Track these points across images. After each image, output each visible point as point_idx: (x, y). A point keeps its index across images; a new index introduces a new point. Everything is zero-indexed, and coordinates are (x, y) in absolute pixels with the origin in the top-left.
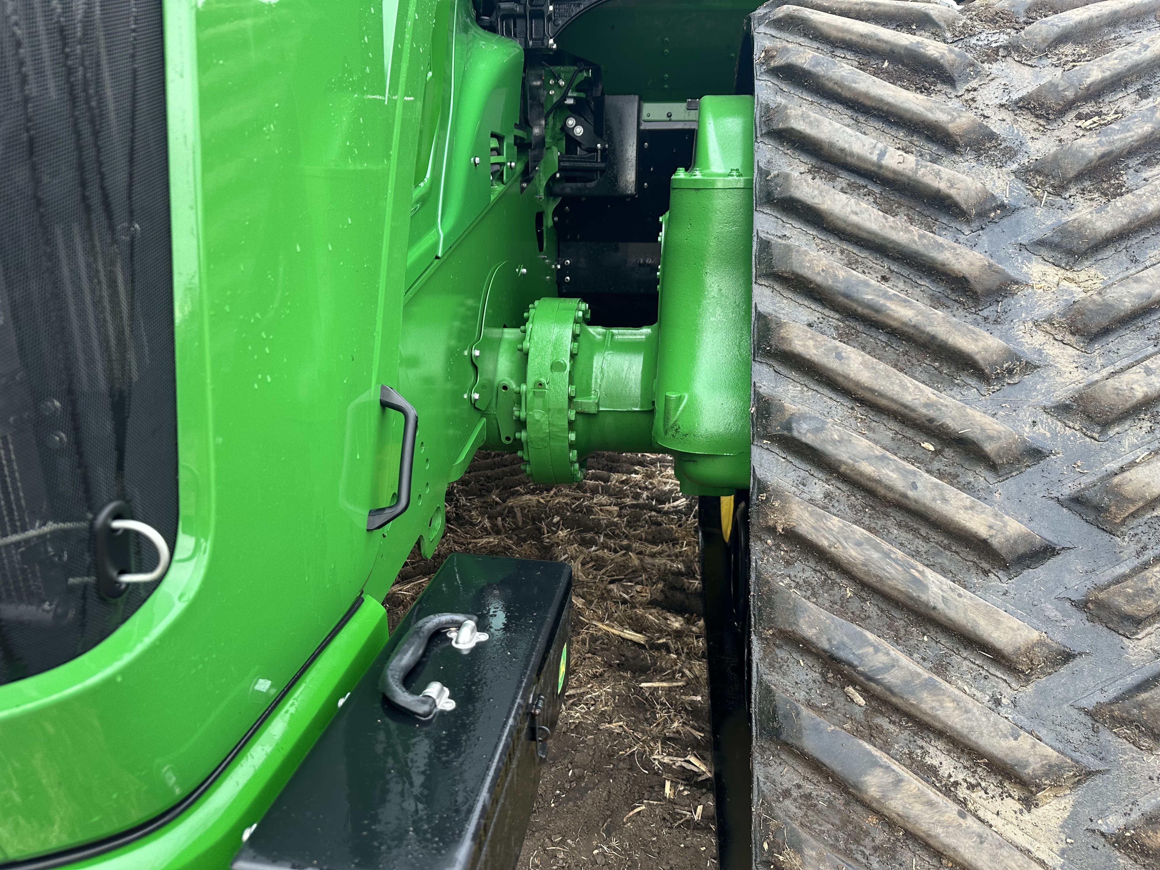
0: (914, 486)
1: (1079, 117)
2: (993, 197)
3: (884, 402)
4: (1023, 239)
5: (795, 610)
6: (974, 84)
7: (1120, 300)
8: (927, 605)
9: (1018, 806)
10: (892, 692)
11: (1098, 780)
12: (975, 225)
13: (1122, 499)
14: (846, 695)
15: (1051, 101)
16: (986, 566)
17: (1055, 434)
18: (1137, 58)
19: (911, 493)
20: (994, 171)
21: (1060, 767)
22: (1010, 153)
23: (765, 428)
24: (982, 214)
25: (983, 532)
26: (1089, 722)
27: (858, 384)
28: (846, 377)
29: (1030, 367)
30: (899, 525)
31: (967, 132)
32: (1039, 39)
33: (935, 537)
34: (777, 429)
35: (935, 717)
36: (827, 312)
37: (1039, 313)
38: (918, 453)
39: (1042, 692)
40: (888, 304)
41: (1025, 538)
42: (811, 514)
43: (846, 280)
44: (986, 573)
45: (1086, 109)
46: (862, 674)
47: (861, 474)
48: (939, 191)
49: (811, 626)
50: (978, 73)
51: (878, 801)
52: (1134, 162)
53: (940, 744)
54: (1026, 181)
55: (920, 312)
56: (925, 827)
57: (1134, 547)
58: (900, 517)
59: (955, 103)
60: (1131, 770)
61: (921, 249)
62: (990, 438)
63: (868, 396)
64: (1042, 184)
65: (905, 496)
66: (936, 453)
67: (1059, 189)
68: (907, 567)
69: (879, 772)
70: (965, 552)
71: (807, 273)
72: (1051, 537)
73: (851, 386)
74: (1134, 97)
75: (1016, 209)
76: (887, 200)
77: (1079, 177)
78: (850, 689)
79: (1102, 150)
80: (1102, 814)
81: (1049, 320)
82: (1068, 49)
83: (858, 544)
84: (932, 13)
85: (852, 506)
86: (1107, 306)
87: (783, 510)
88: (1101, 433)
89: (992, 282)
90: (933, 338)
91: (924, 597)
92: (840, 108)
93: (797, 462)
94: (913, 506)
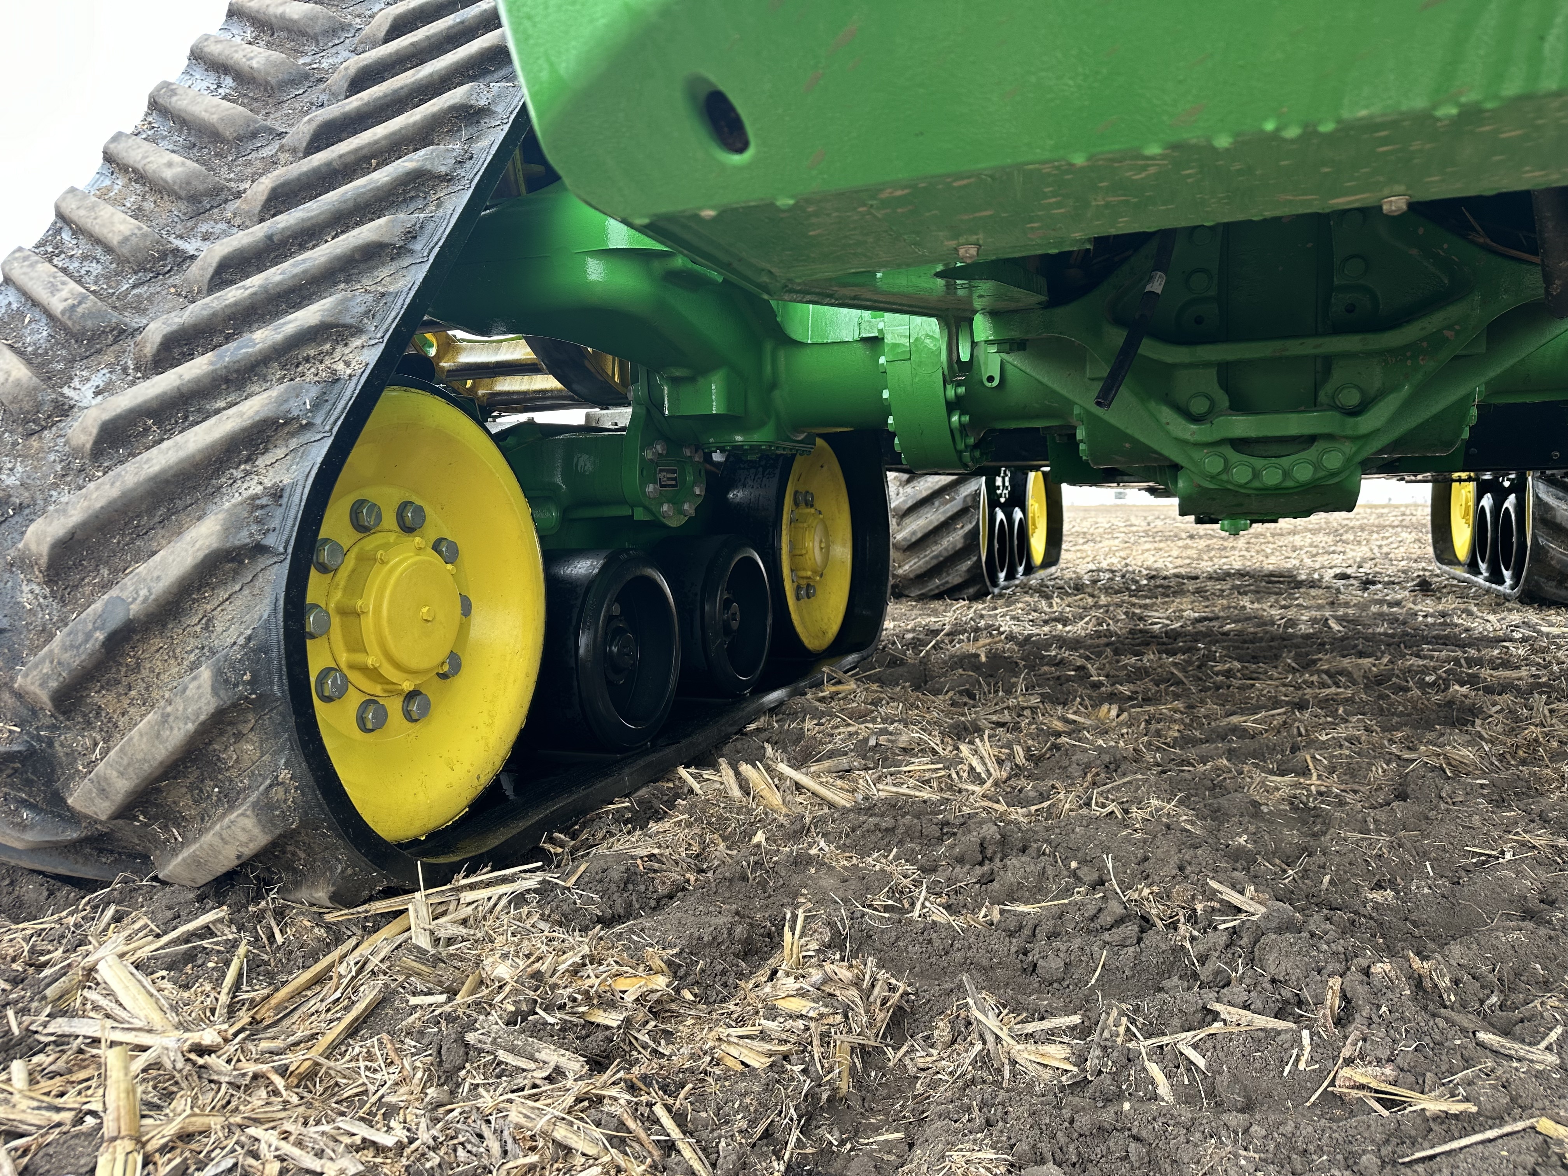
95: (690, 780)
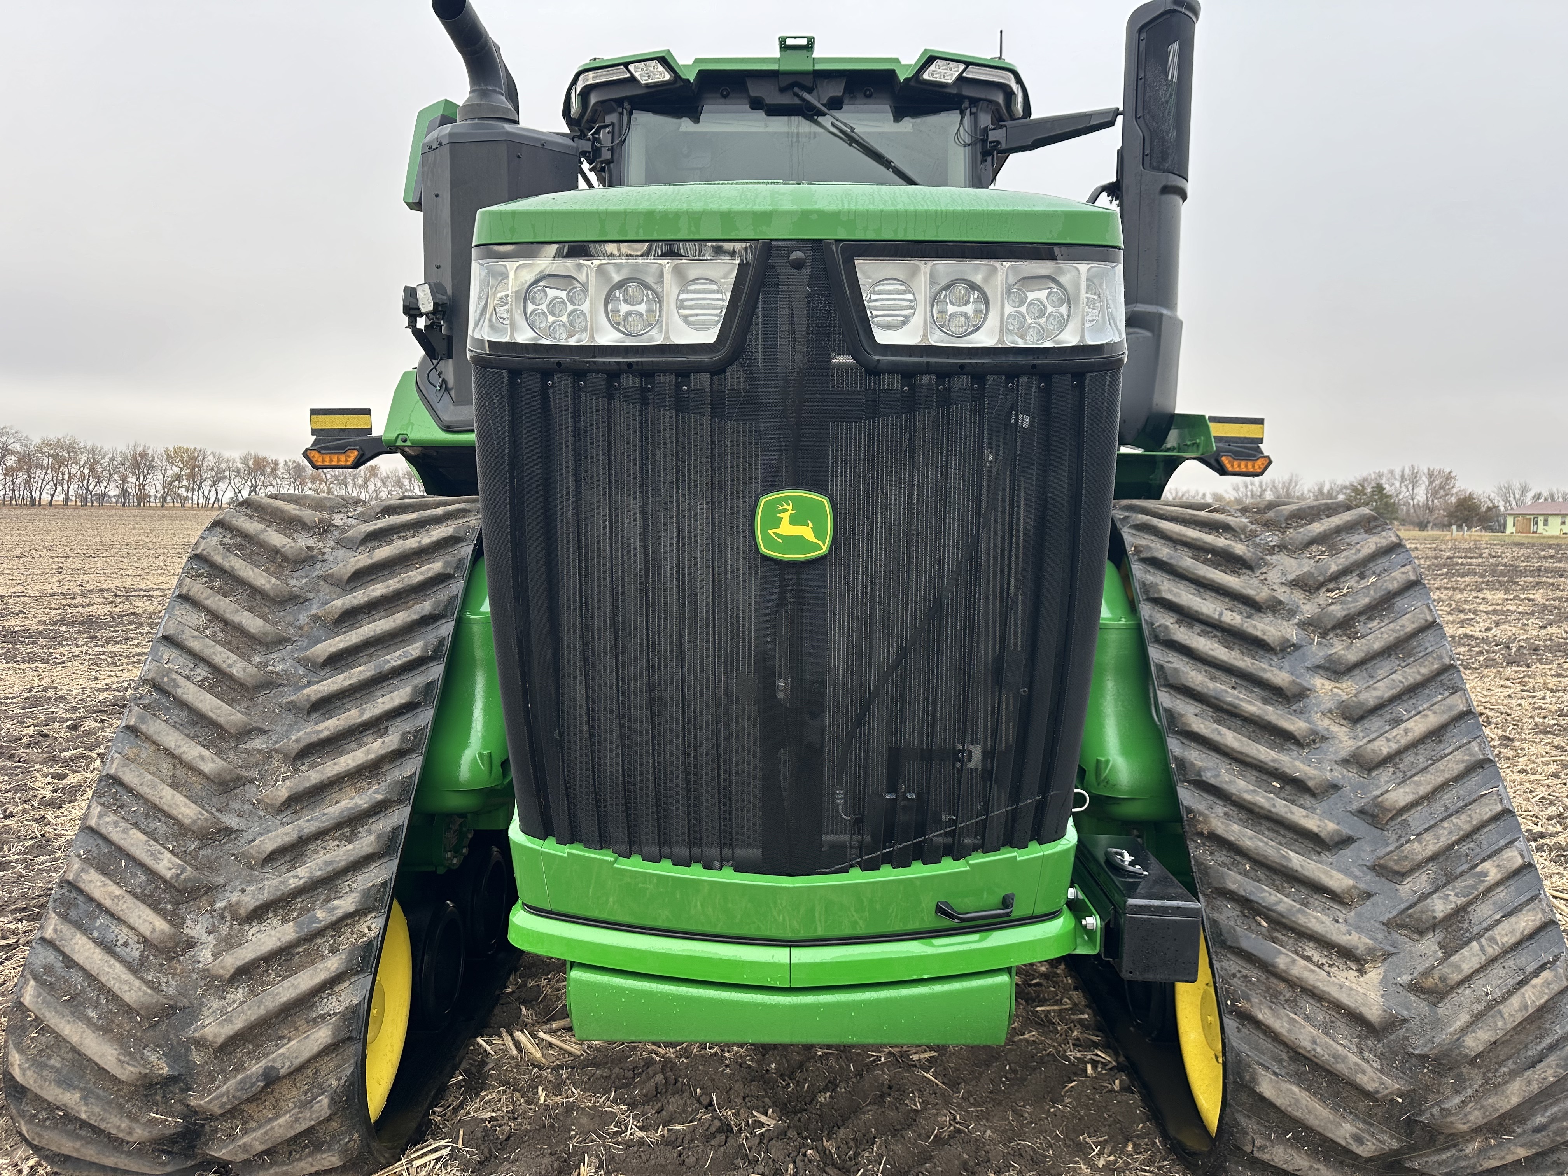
0: (1274, 806)
1: (1328, 591)
2: (1288, 640)
3: (1249, 760)
4: (1308, 664)
5: (1222, 876)
6: (1264, 570)
7: (1367, 700)
8: (1292, 869)
9: (1356, 974)
10: (1283, 917)
11: (1394, 958)
12: (1280, 656)
13: (1385, 810)
14: (1256, 921)
15: (1311, 582)
16: (1319, 850)
17: (1343, 776)
18: (1355, 558)
19: (1273, 810)
20: (1285, 623)
21: (1375, 949)
22: (1292, 613)
23: (1184, 776)
24: (1283, 650)
25: (1315, 829)
26: (1384, 927)
27: (1233, 749)
28: (1226, 746)
29: (1324, 739)
30: (1268, 829)
31: (1267, 601)
32: (1297, 542)
33: (1290, 835)
34: (1193, 777)
35: (1307, 927)
36: (1204, 707)
37: (1323, 707)
38: (1271, 788)
39: (1359, 915)
40: (1241, 703)
41: (1338, 832)
42: (1222, 823)
43: (1214, 690)
44: (1319, 853)
45: (1331, 586)
46: (1264, 907)
47: (1245, 800)
48: (1257, 637)
49: (1234, 883)
50: (1266, 564)
51: (1285, 971)
52: (1362, 618)
53: (1311, 944)
54: (1304, 629)
55: (1259, 708)
56: (1311, 982)
57: (1394, 837)
58: (1268, 824)
59: (1255, 582)
60: (1410, 952)
61: (1254, 671)
62: (1310, 778)
63: (1239, 756)
64: (1313, 632)
65: (1270, 811)
66: (1281, 788)
67: (1324, 635)
68: (1278, 850)
69: (1283, 956)
70: (1306, 842)
71: (1191, 685)
72: (1350, 833)
73: (1228, 750)
74: (1357, 578)
75: (1301, 647)
76: (1226, 641)
77: (1334, 628)
78: (1258, 918)
79: (1345, 613)
80: (1399, 975)
81: (1330, 711)
82: (1314, 548)
83: (1251, 838)
84: (1232, 524)
85: (1241, 820)
86: (1361, 704)
87: (1206, 822)
88: (1368, 774)
89: (1295, 690)
90: (1269, 723)
91: (1290, 865)
92: (1187, 583)
93: (1205, 795)
94: (1275, 817)
95: (484, 1044)
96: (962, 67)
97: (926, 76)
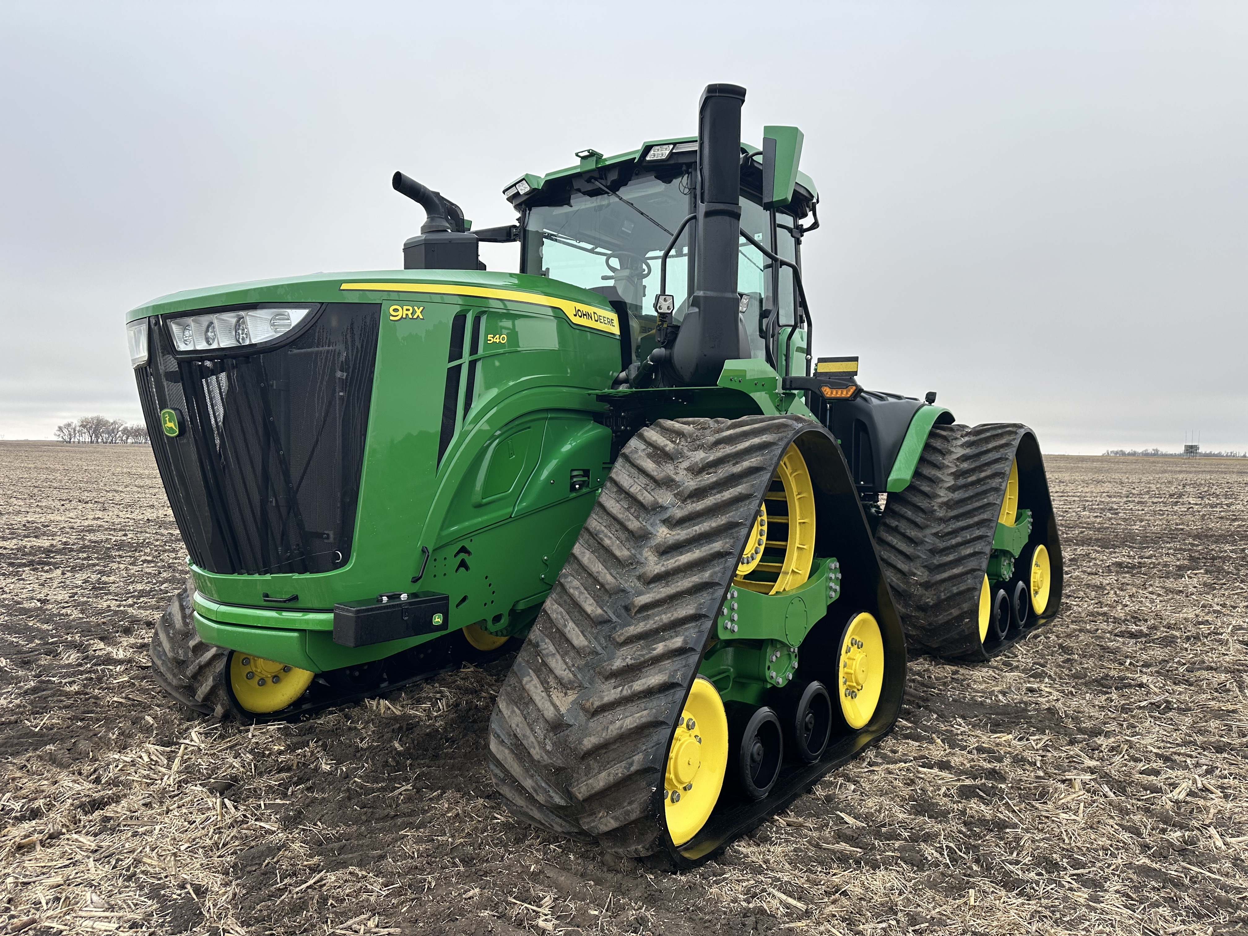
1: (708, 474)
2: (661, 503)
4: (663, 518)
6: (680, 460)
7: (669, 541)
9: (563, 695)
11: (587, 690)
12: (652, 513)
17: (634, 586)
18: (729, 451)
20: (666, 493)
22: (677, 487)
25: (590, 612)
29: (639, 563)
35: (549, 664)
37: (654, 545)
38: (594, 589)
39: (586, 664)
41: (601, 616)
45: (711, 471)
48: (641, 500)
54: (676, 497)
55: (612, 541)
60: (597, 689)
61: (624, 520)
62: (608, 584)
64: (681, 499)
66: (599, 590)
67: (685, 500)
69: (530, 678)
75: (667, 508)
78: (539, 657)
79: (695, 487)
81: (652, 547)
82: (722, 446)
89: (644, 534)
90: (611, 551)
95: (367, 703)
96: (671, 146)
97: (648, 158)
